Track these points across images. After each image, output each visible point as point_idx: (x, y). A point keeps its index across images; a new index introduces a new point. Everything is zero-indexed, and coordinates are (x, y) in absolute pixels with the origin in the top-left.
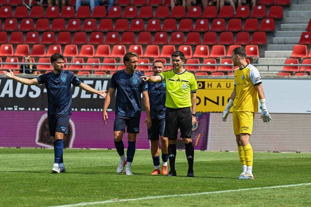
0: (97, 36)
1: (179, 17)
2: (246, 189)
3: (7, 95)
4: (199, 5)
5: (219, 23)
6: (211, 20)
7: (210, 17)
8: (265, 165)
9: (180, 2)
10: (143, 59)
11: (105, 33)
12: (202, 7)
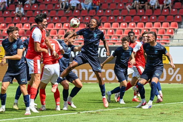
1: (133, 15)
2: (169, 104)
4: (143, 9)
5: (153, 18)
6: (149, 16)
7: (149, 15)
8: (178, 91)
10: (115, 37)
12: (145, 10)
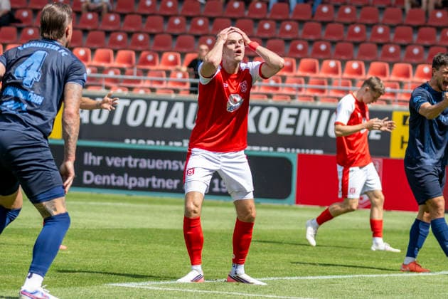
0: (300, 47)
1: (416, 23)
3: (174, 125)
9: (418, 3)
11: (311, 42)
